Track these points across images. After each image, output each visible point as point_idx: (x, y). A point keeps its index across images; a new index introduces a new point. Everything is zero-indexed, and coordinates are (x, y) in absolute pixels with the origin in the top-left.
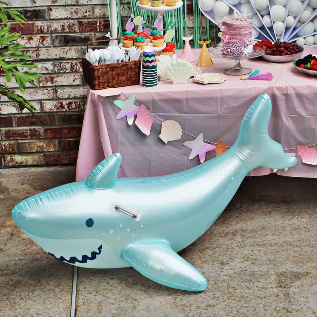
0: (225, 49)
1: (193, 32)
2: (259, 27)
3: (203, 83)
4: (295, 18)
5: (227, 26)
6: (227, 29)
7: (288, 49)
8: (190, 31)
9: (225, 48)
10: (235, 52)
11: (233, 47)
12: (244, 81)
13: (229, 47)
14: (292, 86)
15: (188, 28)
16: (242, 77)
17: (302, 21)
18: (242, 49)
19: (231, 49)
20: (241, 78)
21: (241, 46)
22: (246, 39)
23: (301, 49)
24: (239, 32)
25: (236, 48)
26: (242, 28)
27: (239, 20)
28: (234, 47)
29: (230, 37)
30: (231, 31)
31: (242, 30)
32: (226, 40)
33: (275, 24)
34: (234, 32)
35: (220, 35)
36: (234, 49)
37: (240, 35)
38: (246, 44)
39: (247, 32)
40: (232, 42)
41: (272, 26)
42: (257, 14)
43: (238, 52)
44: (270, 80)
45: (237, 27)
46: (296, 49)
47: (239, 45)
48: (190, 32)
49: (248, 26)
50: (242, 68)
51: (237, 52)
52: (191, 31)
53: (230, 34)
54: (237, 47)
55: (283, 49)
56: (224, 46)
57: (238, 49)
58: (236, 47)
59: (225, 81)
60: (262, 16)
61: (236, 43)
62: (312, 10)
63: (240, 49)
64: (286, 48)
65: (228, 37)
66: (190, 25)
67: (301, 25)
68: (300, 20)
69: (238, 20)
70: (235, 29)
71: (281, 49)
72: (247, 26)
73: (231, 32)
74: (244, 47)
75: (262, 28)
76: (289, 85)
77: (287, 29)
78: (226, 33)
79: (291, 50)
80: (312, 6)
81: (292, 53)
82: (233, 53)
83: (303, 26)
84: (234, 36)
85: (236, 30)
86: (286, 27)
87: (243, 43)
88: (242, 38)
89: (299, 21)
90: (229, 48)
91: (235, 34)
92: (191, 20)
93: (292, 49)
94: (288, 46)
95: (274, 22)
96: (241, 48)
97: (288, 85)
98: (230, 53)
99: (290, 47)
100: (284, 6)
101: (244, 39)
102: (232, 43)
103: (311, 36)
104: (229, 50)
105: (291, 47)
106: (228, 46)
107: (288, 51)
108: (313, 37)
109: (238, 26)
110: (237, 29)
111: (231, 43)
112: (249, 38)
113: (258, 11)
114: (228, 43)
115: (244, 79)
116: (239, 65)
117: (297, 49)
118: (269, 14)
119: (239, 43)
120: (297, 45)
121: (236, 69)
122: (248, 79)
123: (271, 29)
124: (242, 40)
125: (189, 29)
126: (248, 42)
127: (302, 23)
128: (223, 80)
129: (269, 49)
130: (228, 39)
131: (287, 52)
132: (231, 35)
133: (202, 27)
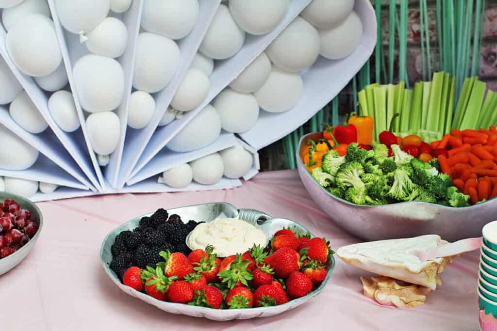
4: (155, 96)
17: (181, 106)
41: (80, 128)
60: (48, 94)
62: (210, 66)
67: (176, 120)
68: (173, 106)
77: (131, 133)
80: (209, 55)
83: (184, 124)
86: (128, 128)
95: (86, 114)
100: (117, 59)
103: (213, 156)
108: (218, 156)
118: (67, 87)
123: (77, 136)
127: (178, 112)
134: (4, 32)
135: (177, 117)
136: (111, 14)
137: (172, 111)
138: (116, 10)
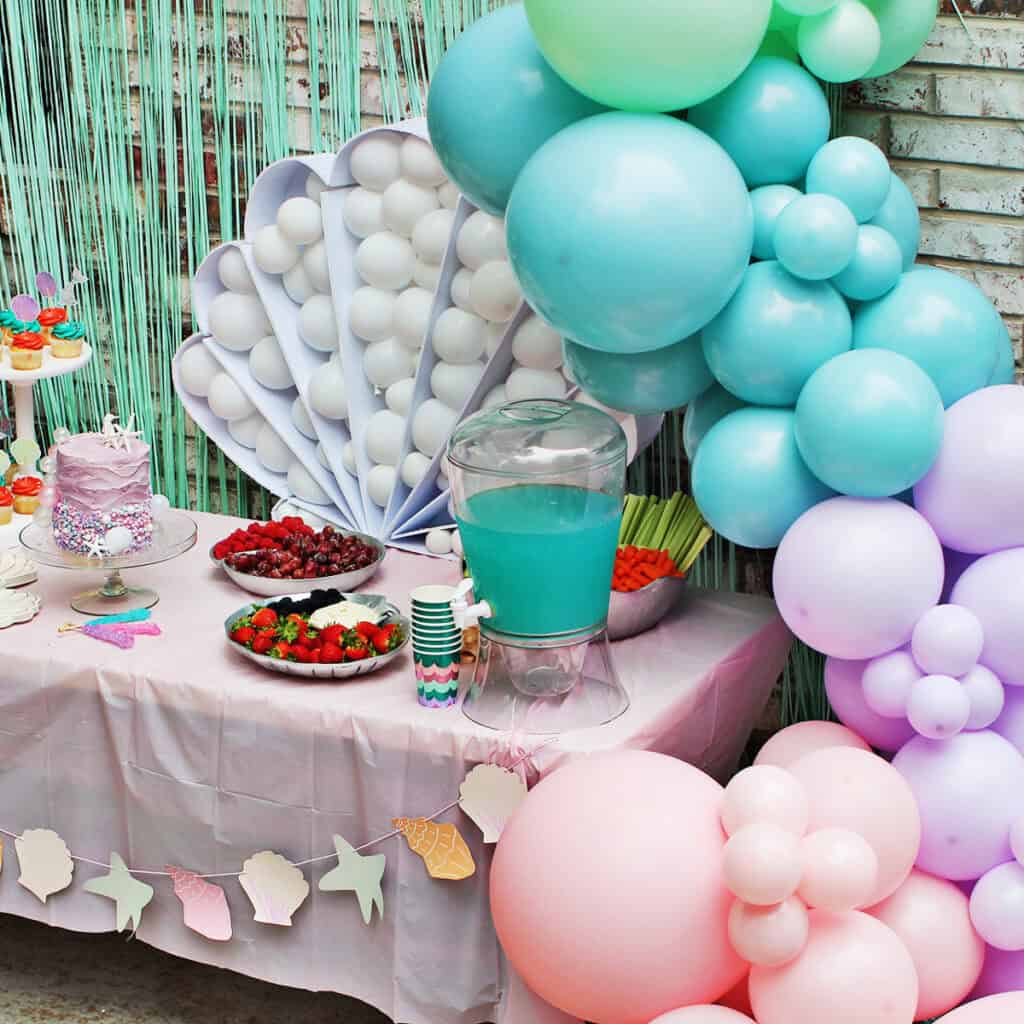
18: (88, 537)
21: (84, 528)
22: (100, 507)
24: (79, 483)
25: (71, 530)
26: (87, 474)
28: (66, 526)
31: (86, 478)
36: (65, 530)
37: (83, 492)
39: (106, 488)
49: (107, 469)
57: (75, 533)
58: (69, 527)
61: (72, 516)
72: (101, 469)
84: (68, 492)
87: (91, 518)
88: (86, 501)
91: (70, 488)
96: (83, 532)
97: (138, 674)
101: (93, 507)
102: (63, 512)
109: (75, 464)
110: (72, 474)
112: (113, 505)
119: (79, 515)
124: (87, 508)
126: (107, 519)
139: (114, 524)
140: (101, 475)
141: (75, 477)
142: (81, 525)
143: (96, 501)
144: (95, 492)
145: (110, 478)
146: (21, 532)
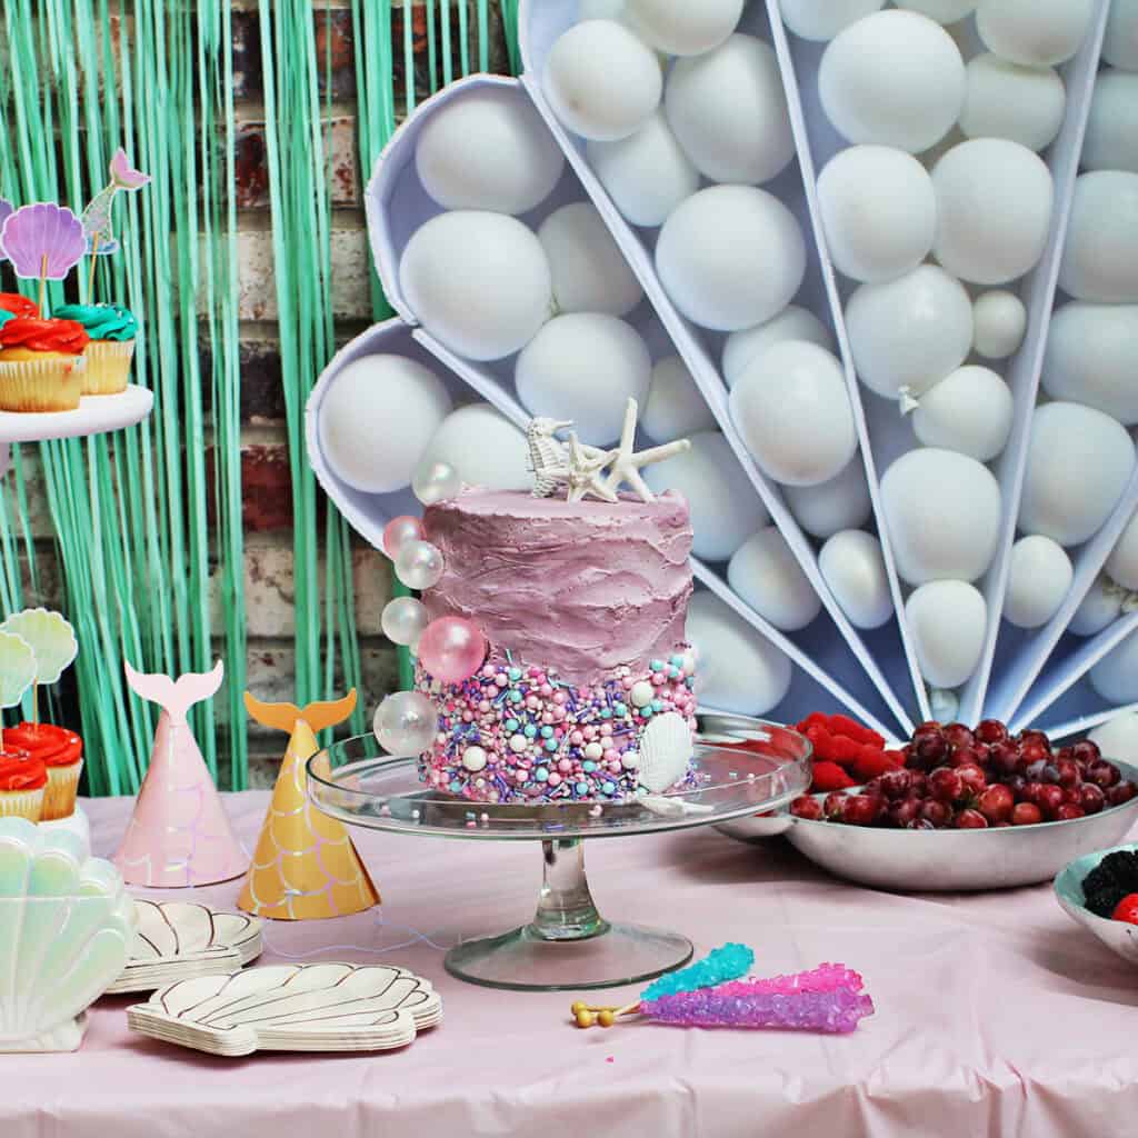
0: (436, 744)
1: (292, 676)
2: (790, 625)
3: (209, 1049)
4: (1074, 553)
5: (457, 543)
6: (459, 564)
7: (1019, 782)
8: (260, 665)
9: (442, 738)
10: (522, 775)
11: (512, 724)
12: (596, 1040)
13: (470, 734)
14: (1041, 1091)
15: (253, 640)
16: (586, 1001)
19: (490, 750)
20: (575, 1012)
21: (580, 726)
22: (625, 656)
23: (1123, 784)
24: (562, 593)
25: (539, 737)
26: (587, 561)
27: (575, 496)
28: (520, 730)
29: (483, 635)
30: (492, 587)
31: (589, 573)
32: (446, 669)
33: (914, 598)
34: (519, 590)
35: (399, 622)
36: (518, 742)
37: (573, 617)
38: (631, 707)
39: (640, 599)
40: (501, 679)
41: (894, 621)
42: (772, 523)
43: (555, 778)
44: (838, 1032)
45: (547, 550)
46: (1086, 778)
47: (561, 710)
48: (264, 673)
50: (607, 927)
51: (542, 773)
52: (268, 661)
53: (481, 614)
54: (547, 731)
55: (971, 773)
56: (436, 723)
57: (552, 744)
58: (531, 729)
59: (421, 1033)
60: (816, 543)
61: (541, 696)
63: (573, 746)
64: (996, 769)
65: (458, 634)
66: (266, 616)
67: (1121, 614)
68: (1115, 575)
69: (564, 497)
70: (524, 562)
71: (958, 773)
73: (489, 597)
74: (607, 728)
75: (816, 634)
76: (1014, 1080)
77: (1013, 640)
78: (452, 601)
79: (1037, 787)
81: (1048, 813)
82: (514, 785)
84: (520, 626)
85: (534, 578)
86: (1004, 621)
87: (601, 693)
88: (583, 643)
89: (1105, 579)
90: (475, 742)
91: (530, 613)
92: (272, 583)
93: (1047, 779)
94: (1013, 757)
95: (907, 590)
96: (578, 737)
97: (1004, 1080)
98: (481, 783)
99: (1033, 762)
100: (987, 463)
101: (607, 659)
102: (502, 689)
104: (475, 758)
105: (1040, 765)
106: (466, 724)
107: (1019, 797)
109: (550, 538)
110: (543, 567)
111: (493, 691)
112: (654, 650)
113: (781, 491)
114: (466, 690)
115: (601, 1022)
116: (578, 900)
117: (1093, 779)
118: (866, 523)
119: (560, 696)
120: (1096, 751)
121: (550, 933)
122: (640, 1016)
123: (885, 640)
124: (586, 665)
125: (261, 653)
126: (642, 691)
128: (407, 1026)
129: (857, 781)
130: (467, 652)
131: (1002, 799)
132: (496, 620)
133: (359, 634)
134: (724, 390)
135: (1124, 607)
136: (974, 358)
137: (1111, 590)
138: (987, 350)
139: (658, 704)
140: (632, 561)
141: (553, 575)
142: (571, 718)
143: (614, 641)
144: (611, 612)
145: (648, 570)
146: (310, 759)
